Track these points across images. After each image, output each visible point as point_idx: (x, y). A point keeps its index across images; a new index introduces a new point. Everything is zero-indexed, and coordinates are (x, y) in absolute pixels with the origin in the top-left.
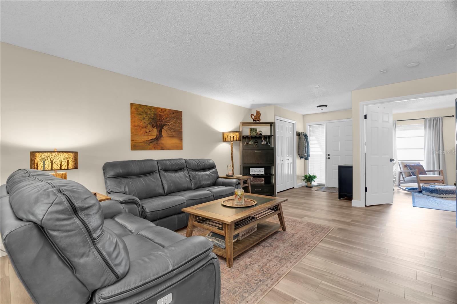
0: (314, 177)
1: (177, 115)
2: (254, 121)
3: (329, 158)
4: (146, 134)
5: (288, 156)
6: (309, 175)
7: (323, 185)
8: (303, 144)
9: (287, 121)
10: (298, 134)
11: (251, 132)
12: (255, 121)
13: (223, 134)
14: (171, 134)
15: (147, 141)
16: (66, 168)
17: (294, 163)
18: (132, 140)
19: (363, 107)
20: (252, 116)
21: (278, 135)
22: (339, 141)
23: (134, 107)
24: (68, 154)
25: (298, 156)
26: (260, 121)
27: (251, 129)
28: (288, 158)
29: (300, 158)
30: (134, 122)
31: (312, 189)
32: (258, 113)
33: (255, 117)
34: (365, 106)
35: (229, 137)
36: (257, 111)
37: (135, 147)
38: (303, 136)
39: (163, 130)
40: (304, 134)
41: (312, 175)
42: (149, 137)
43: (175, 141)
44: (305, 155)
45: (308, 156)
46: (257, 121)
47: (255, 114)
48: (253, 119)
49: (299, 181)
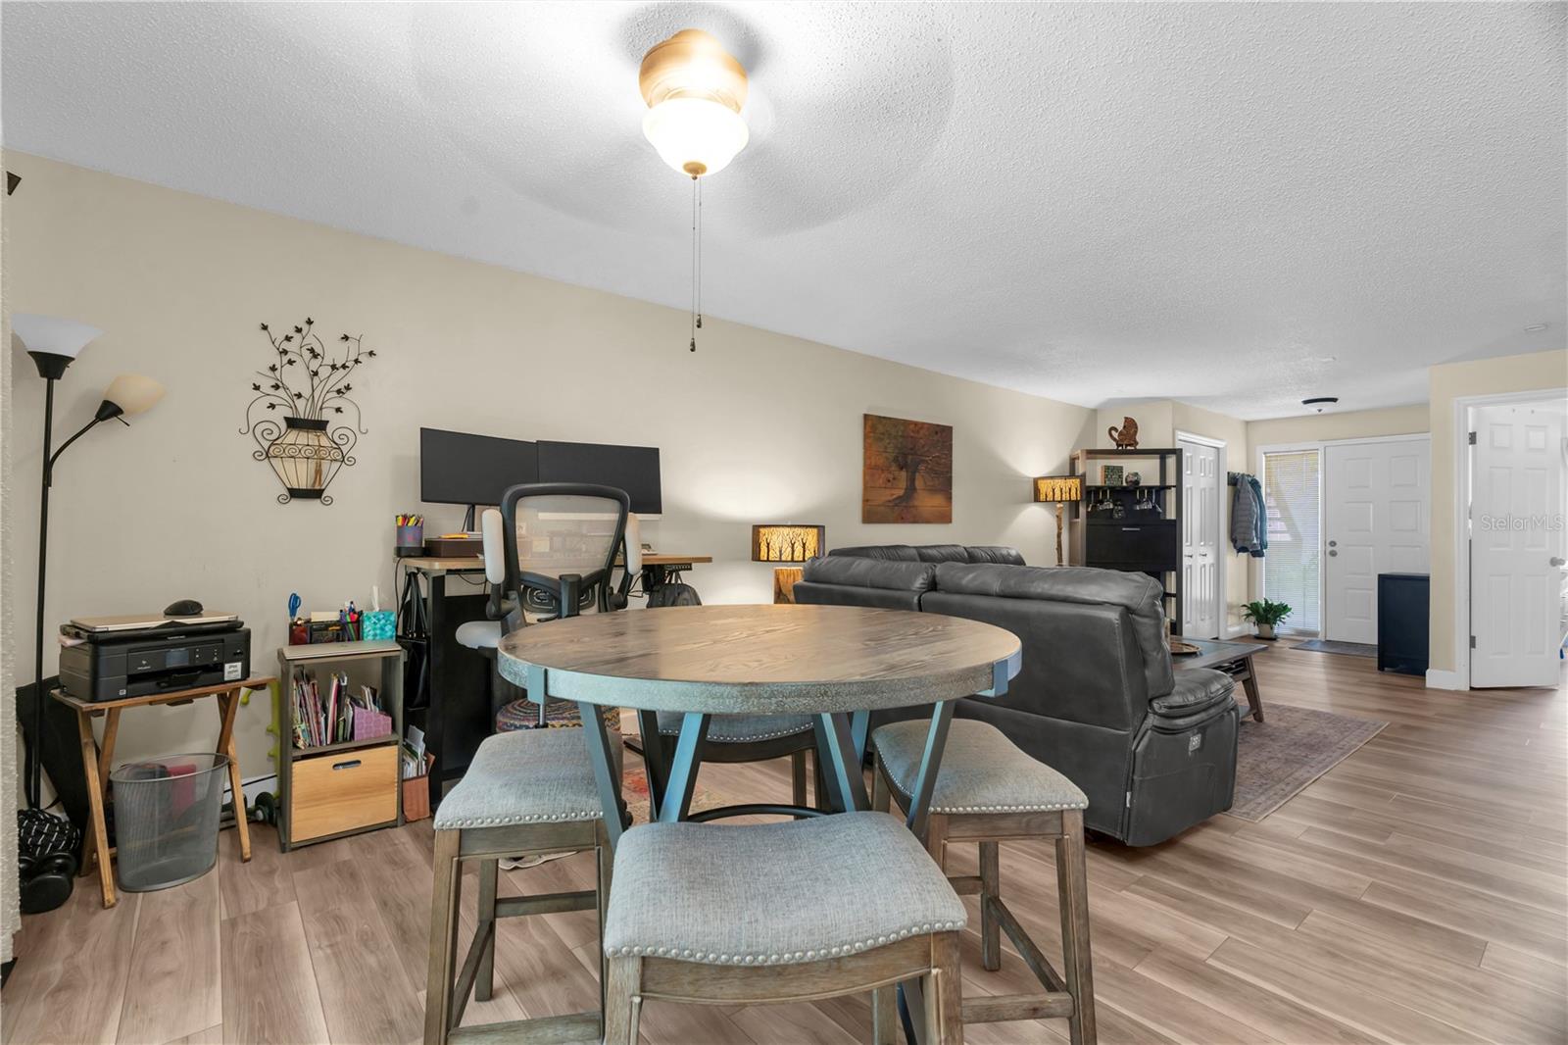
0: (1284, 609)
1: (942, 436)
2: (1118, 445)
3: (1333, 554)
4: (889, 484)
5: (1205, 545)
6: (1266, 602)
7: (1315, 634)
8: (1250, 509)
9: (1200, 442)
10: (1234, 481)
11: (1106, 477)
12: (1122, 446)
13: (1036, 481)
14: (931, 484)
15: (890, 501)
16: (789, 559)
17: (1218, 565)
18: (866, 501)
19: (1466, 411)
20: (1113, 432)
21: (1188, 486)
22: (1370, 502)
23: (870, 423)
24: (793, 529)
25: (1232, 544)
26: (1138, 447)
27: (1107, 468)
28: (1203, 550)
29: (1235, 551)
30: (870, 458)
31: (1277, 644)
32: (1131, 425)
33: (1121, 434)
34: (1470, 410)
35: (1057, 492)
36: (1126, 418)
37: (870, 516)
38: (1249, 485)
39: (917, 474)
40: (1250, 479)
41: (1275, 604)
42: (893, 492)
43: (937, 501)
44: (1255, 541)
45: (1264, 545)
46: (1127, 445)
47: (1120, 428)
48: (1115, 439)
49: (1232, 619)
